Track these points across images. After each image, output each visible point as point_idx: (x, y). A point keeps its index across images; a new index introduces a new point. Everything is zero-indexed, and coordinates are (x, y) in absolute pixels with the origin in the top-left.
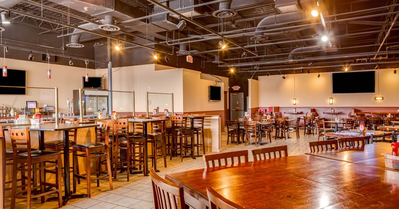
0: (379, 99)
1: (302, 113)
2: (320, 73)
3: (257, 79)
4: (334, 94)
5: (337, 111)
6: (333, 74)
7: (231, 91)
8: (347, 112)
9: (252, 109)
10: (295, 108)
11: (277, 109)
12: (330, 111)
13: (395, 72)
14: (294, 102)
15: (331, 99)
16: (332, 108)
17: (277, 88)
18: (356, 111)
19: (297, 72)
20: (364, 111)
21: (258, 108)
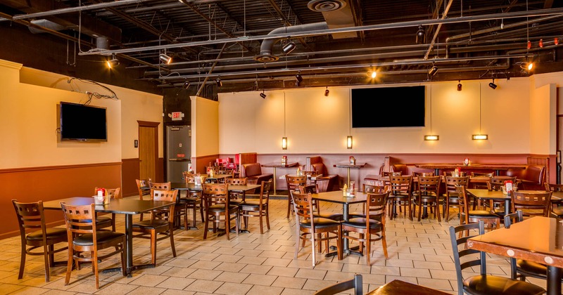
0: (432, 138)
1: (297, 165)
2: (329, 88)
3: (216, 99)
4: (355, 129)
5: (360, 162)
6: (353, 90)
7: (168, 122)
8: (378, 163)
9: (197, 158)
10: (286, 156)
11: (252, 158)
12: (346, 161)
13: (460, 88)
14: (283, 143)
15: (350, 139)
16: (351, 156)
17: (253, 118)
18: (393, 160)
19: (289, 85)
20: (406, 161)
21: (218, 156)
